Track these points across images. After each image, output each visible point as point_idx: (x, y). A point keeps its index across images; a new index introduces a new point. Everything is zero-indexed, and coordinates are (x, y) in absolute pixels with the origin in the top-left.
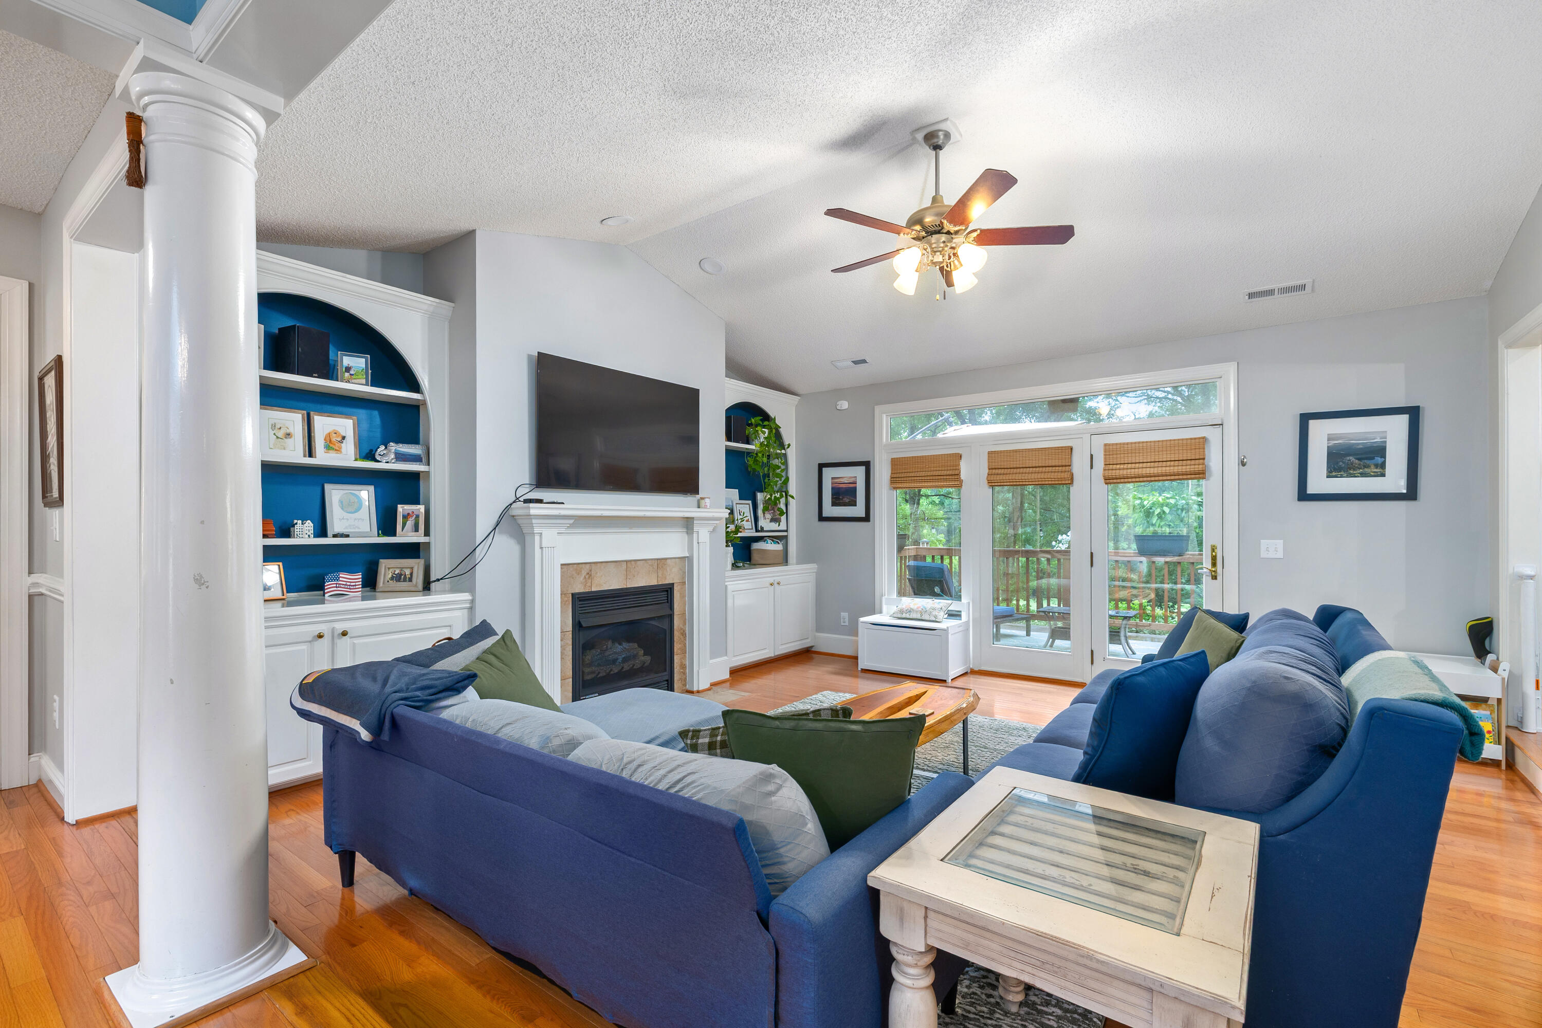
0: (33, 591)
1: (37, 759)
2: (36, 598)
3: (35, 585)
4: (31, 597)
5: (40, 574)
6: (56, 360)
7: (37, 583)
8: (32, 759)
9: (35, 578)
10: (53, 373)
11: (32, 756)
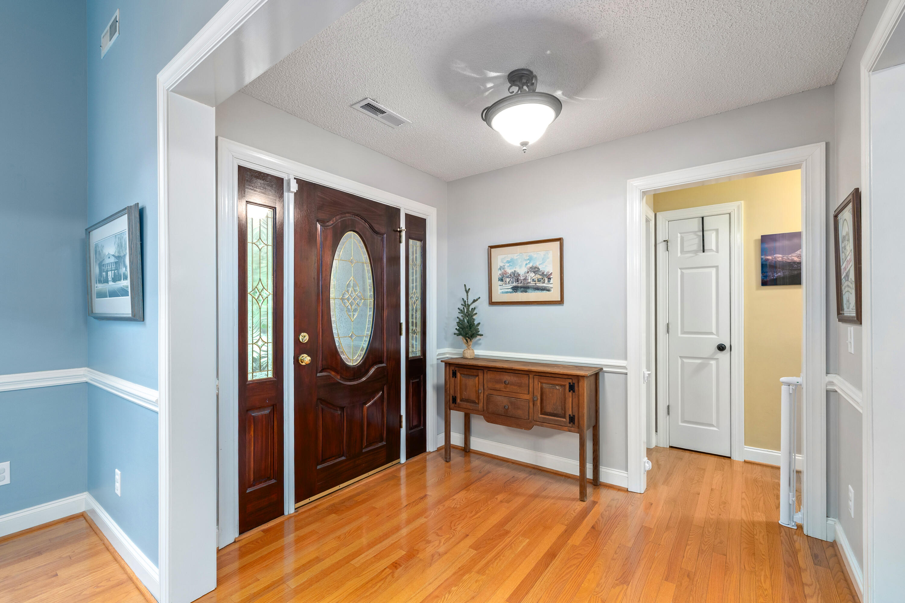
0: (829, 387)
1: (833, 523)
2: (832, 393)
3: (831, 383)
4: (828, 392)
5: (835, 375)
6: (853, 194)
7: (833, 382)
8: (829, 522)
9: (831, 377)
10: (850, 206)
11: (829, 518)
